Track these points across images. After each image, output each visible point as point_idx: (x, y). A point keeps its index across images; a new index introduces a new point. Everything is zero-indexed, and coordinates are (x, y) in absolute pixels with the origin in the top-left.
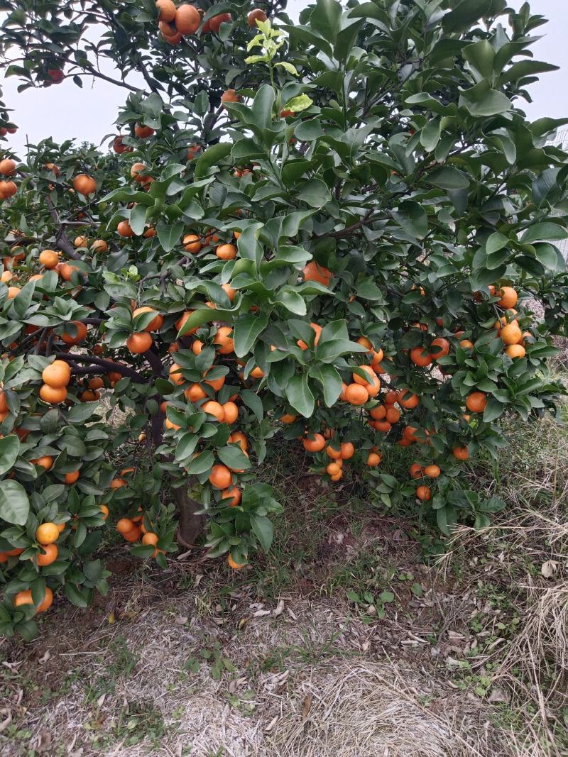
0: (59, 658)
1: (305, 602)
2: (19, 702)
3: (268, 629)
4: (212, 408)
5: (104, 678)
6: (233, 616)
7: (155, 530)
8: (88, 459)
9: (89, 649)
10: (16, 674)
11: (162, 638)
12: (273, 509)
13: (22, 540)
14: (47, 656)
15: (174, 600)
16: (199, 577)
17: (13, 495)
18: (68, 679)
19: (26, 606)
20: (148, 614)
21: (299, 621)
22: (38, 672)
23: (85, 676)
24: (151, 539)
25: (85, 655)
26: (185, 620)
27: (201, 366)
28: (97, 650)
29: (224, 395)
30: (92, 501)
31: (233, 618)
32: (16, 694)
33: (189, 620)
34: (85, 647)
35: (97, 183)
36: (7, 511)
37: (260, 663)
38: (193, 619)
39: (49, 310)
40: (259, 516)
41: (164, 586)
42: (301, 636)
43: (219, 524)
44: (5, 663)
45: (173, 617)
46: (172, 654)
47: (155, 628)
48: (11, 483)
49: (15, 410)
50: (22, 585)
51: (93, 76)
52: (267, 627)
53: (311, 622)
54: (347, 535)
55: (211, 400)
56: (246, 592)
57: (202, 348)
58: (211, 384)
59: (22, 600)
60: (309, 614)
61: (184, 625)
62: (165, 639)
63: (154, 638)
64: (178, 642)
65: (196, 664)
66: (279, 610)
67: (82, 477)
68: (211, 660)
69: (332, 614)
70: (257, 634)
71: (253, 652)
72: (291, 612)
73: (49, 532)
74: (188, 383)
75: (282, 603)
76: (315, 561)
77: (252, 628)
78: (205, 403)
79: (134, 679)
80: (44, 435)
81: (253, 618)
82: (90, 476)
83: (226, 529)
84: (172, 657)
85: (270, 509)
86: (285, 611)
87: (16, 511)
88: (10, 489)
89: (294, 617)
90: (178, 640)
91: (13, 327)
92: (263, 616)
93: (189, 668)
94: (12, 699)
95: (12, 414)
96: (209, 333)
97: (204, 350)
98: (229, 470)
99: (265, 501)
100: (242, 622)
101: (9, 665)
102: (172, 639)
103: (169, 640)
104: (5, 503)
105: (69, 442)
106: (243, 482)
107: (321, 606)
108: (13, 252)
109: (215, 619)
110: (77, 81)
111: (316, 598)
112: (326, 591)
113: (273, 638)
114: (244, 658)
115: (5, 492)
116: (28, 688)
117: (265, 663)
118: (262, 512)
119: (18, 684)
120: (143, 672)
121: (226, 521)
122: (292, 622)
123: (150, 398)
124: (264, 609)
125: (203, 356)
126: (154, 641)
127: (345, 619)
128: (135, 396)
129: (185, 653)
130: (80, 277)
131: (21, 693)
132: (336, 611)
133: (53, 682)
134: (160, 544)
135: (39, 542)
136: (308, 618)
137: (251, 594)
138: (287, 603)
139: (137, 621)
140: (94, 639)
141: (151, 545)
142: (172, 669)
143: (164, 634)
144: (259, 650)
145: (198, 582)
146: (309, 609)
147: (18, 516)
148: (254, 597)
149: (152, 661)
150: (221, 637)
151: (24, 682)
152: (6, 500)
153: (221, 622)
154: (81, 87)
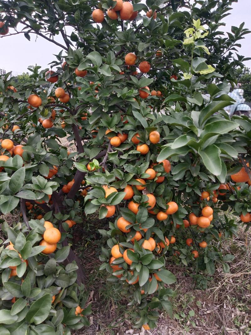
12: (172, 295)
35: (42, 100)
49: (34, 268)
51: (36, 34)
55: (145, 240)
58: (145, 230)
74: (133, 231)
78: (143, 243)
80: (46, 277)
85: (170, 295)
96: (141, 199)
97: (140, 210)
99: (167, 291)
110: (27, 36)
118: (165, 298)
125: (140, 214)
130: (29, 155)
154: (29, 40)
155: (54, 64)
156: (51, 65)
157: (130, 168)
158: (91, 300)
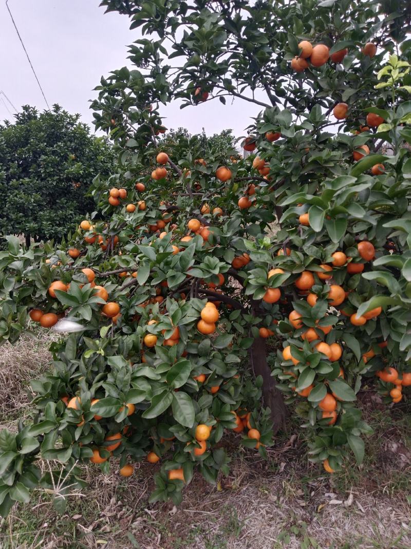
0: (183, 512)
1: (370, 498)
2: (158, 543)
3: (341, 516)
4: (323, 348)
5: (218, 536)
6: (311, 501)
7: (258, 428)
8: (226, 376)
9: (204, 509)
10: (154, 520)
11: (260, 511)
12: (366, 431)
13: (185, 436)
14: (174, 510)
15: (265, 480)
16: (283, 464)
17: (185, 404)
18: (192, 531)
19: (177, 480)
20: (247, 489)
21: (367, 514)
22: (169, 522)
23: (204, 531)
24: (255, 434)
25: (202, 513)
26: (275, 498)
27: (316, 314)
28: (210, 511)
29: (332, 338)
30: (228, 409)
31: (313, 503)
32: (156, 536)
33: (279, 498)
34: (201, 507)
35: (232, 173)
36: (180, 416)
37: (338, 545)
38: (282, 499)
39: (202, 265)
40: (353, 435)
41: (256, 466)
42: (371, 528)
43: (322, 437)
44: (146, 510)
45: (266, 494)
46: (268, 525)
47: (253, 501)
48: (183, 395)
49: (184, 339)
50: (176, 465)
51: (233, 96)
52: (340, 515)
53: (377, 517)
54: (400, 445)
55: (322, 341)
56: (321, 482)
57: (317, 300)
58: (322, 329)
59: (173, 475)
60: (374, 509)
61: (275, 502)
62: (262, 511)
63: (253, 509)
64: (271, 516)
65: (288, 536)
66: (350, 501)
67: (222, 390)
68: (299, 536)
69: (394, 512)
70: (333, 519)
71: (331, 534)
72: (359, 505)
73: (203, 431)
74: (305, 327)
75: (351, 496)
76: (375, 464)
77: (329, 513)
78: (318, 344)
79: (241, 541)
80: (200, 357)
81: (328, 505)
82: (226, 389)
83: (326, 442)
84: (268, 527)
85: (363, 431)
86: (354, 503)
87: (187, 416)
88: (182, 399)
89: (363, 510)
90: (271, 514)
91: (179, 277)
92: (337, 505)
93: (282, 539)
94: (154, 540)
95: (182, 342)
96: (322, 290)
97: (319, 303)
98: (335, 398)
99: (359, 424)
100: (320, 507)
101: (149, 512)
102: (267, 513)
103: (265, 513)
104: (179, 410)
105: (215, 364)
106: (345, 408)
107: (384, 504)
108: (164, 217)
109: (299, 501)
110: (223, 100)
111: (380, 496)
112: (388, 492)
113: (347, 525)
114: (324, 538)
115: (178, 401)
116: (163, 533)
117: (342, 546)
118: (355, 432)
119: (157, 529)
120: (247, 536)
121: (325, 435)
122: (362, 514)
123: (254, 325)
124: (337, 499)
125: (317, 307)
126: (254, 512)
127: (406, 519)
128: (243, 323)
129: (279, 526)
130: (214, 238)
131: (159, 536)
132: (397, 510)
133: (181, 531)
134: (262, 439)
135: (196, 439)
136: (375, 513)
137: (324, 484)
138: (355, 496)
139: (239, 493)
140: (207, 502)
141: (255, 439)
142: (269, 538)
143: (261, 507)
144: (336, 534)
145: (283, 468)
146: (375, 505)
147: (188, 420)
148: (328, 487)
149: (253, 528)
150: (305, 517)
151: (161, 528)
152: (179, 407)
153: (304, 504)
154: (224, 104)
155: (251, 128)
156: (247, 130)
157: (311, 250)
158: (290, 445)
